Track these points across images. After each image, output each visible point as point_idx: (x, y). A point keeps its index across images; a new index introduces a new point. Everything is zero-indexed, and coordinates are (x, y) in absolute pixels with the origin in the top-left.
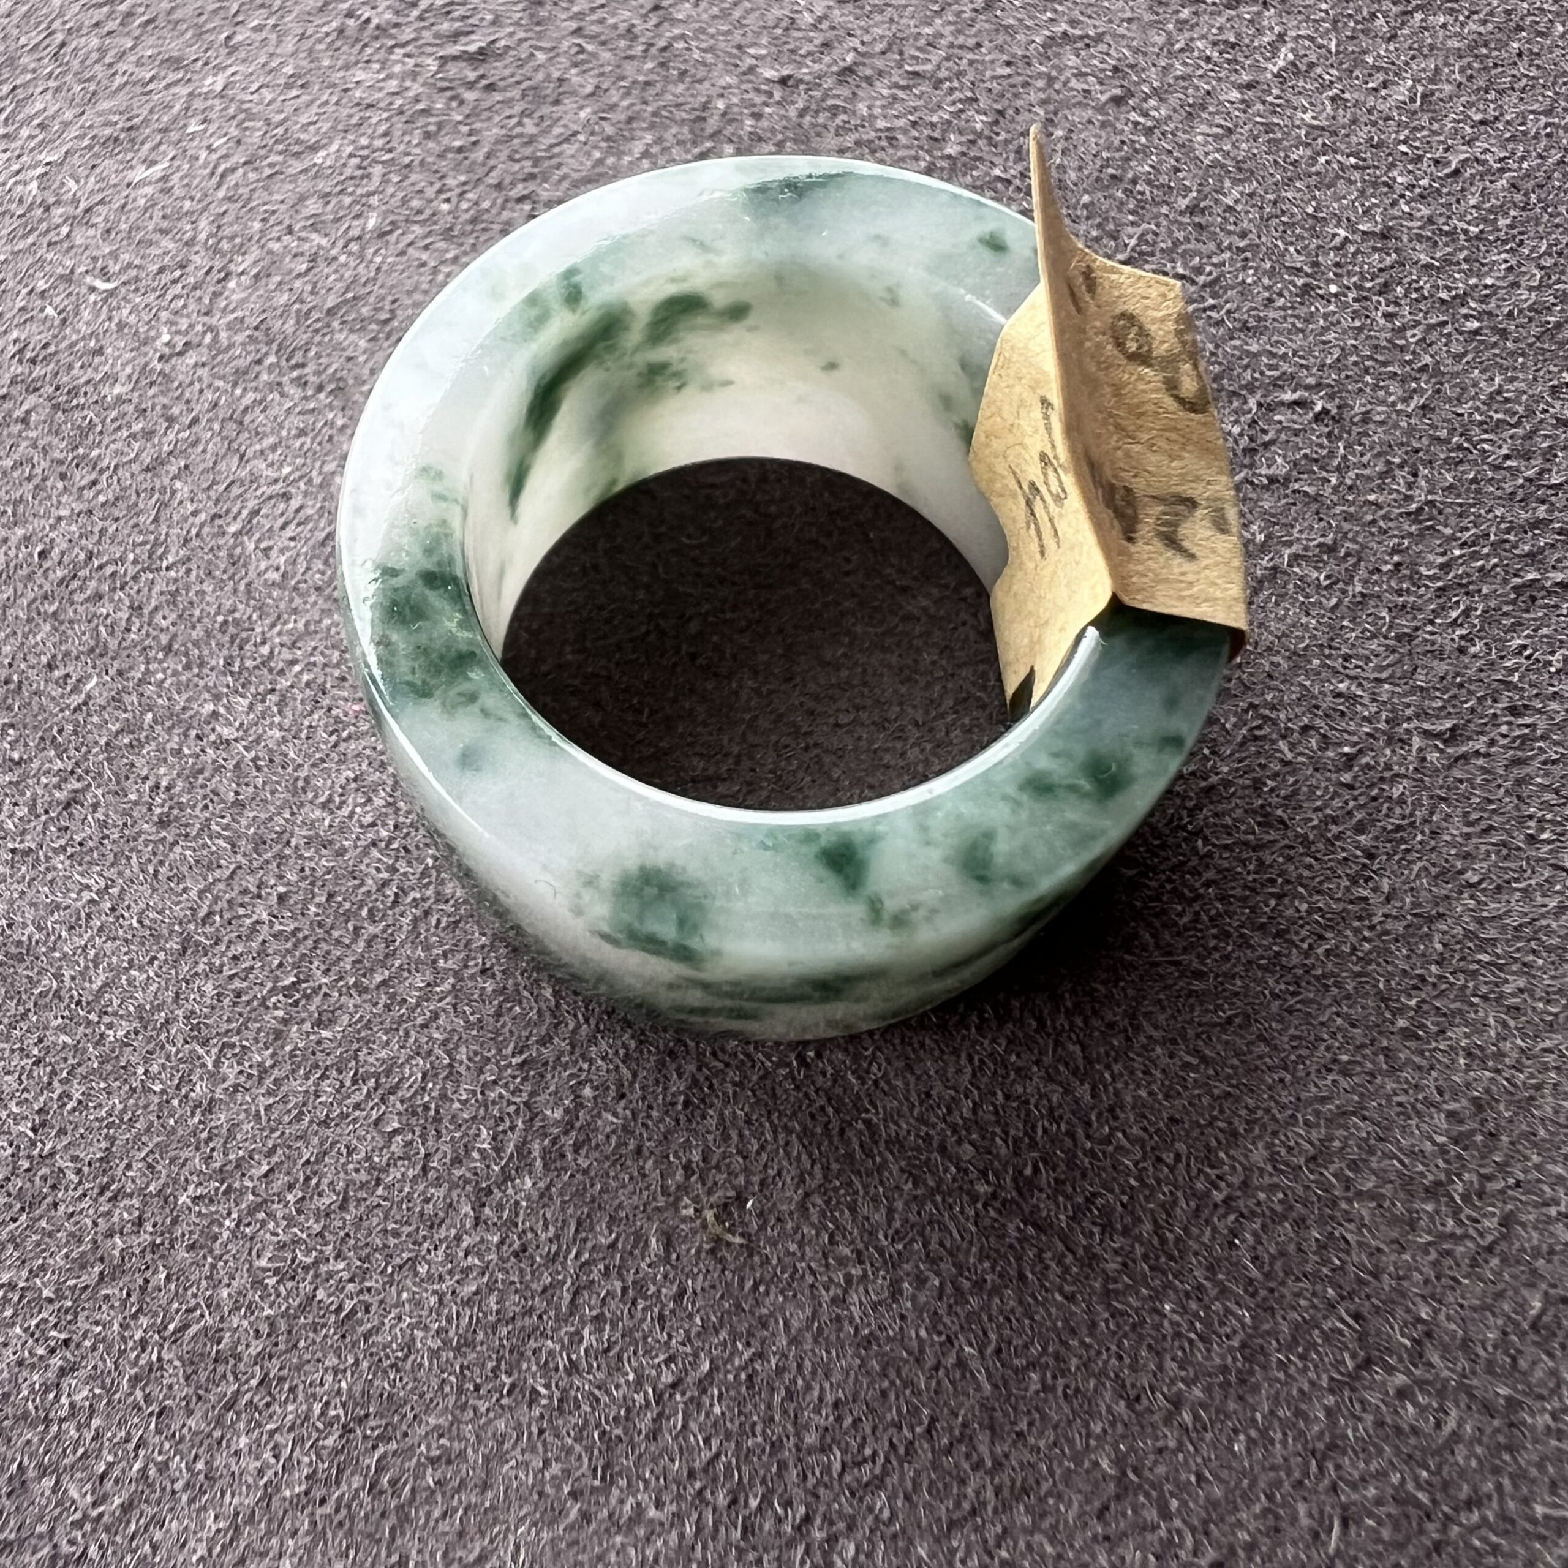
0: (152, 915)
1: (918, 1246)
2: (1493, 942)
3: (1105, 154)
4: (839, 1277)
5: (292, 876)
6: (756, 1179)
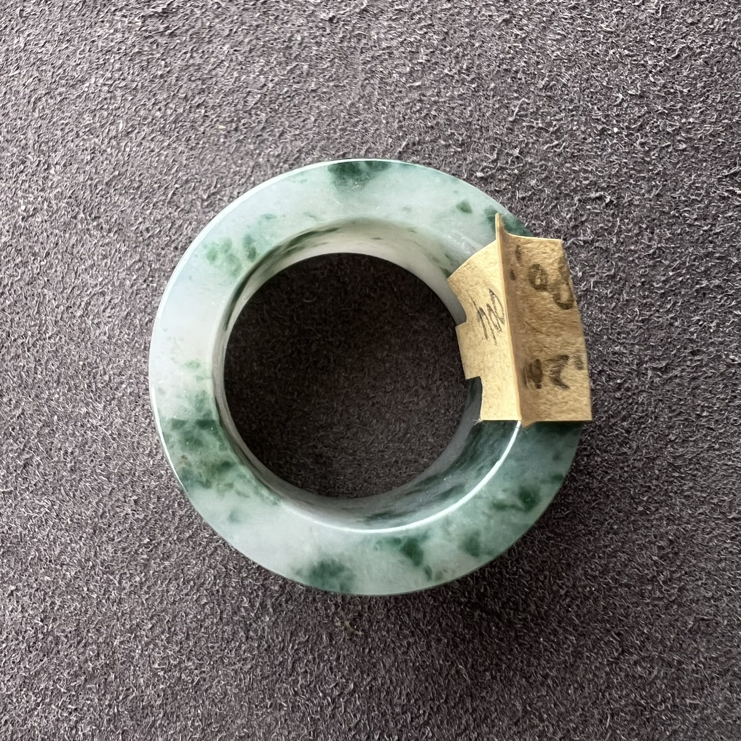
0: (77, 516)
1: (437, 627)
2: (679, 467)
4: (405, 643)
5: (139, 491)
6: (366, 606)
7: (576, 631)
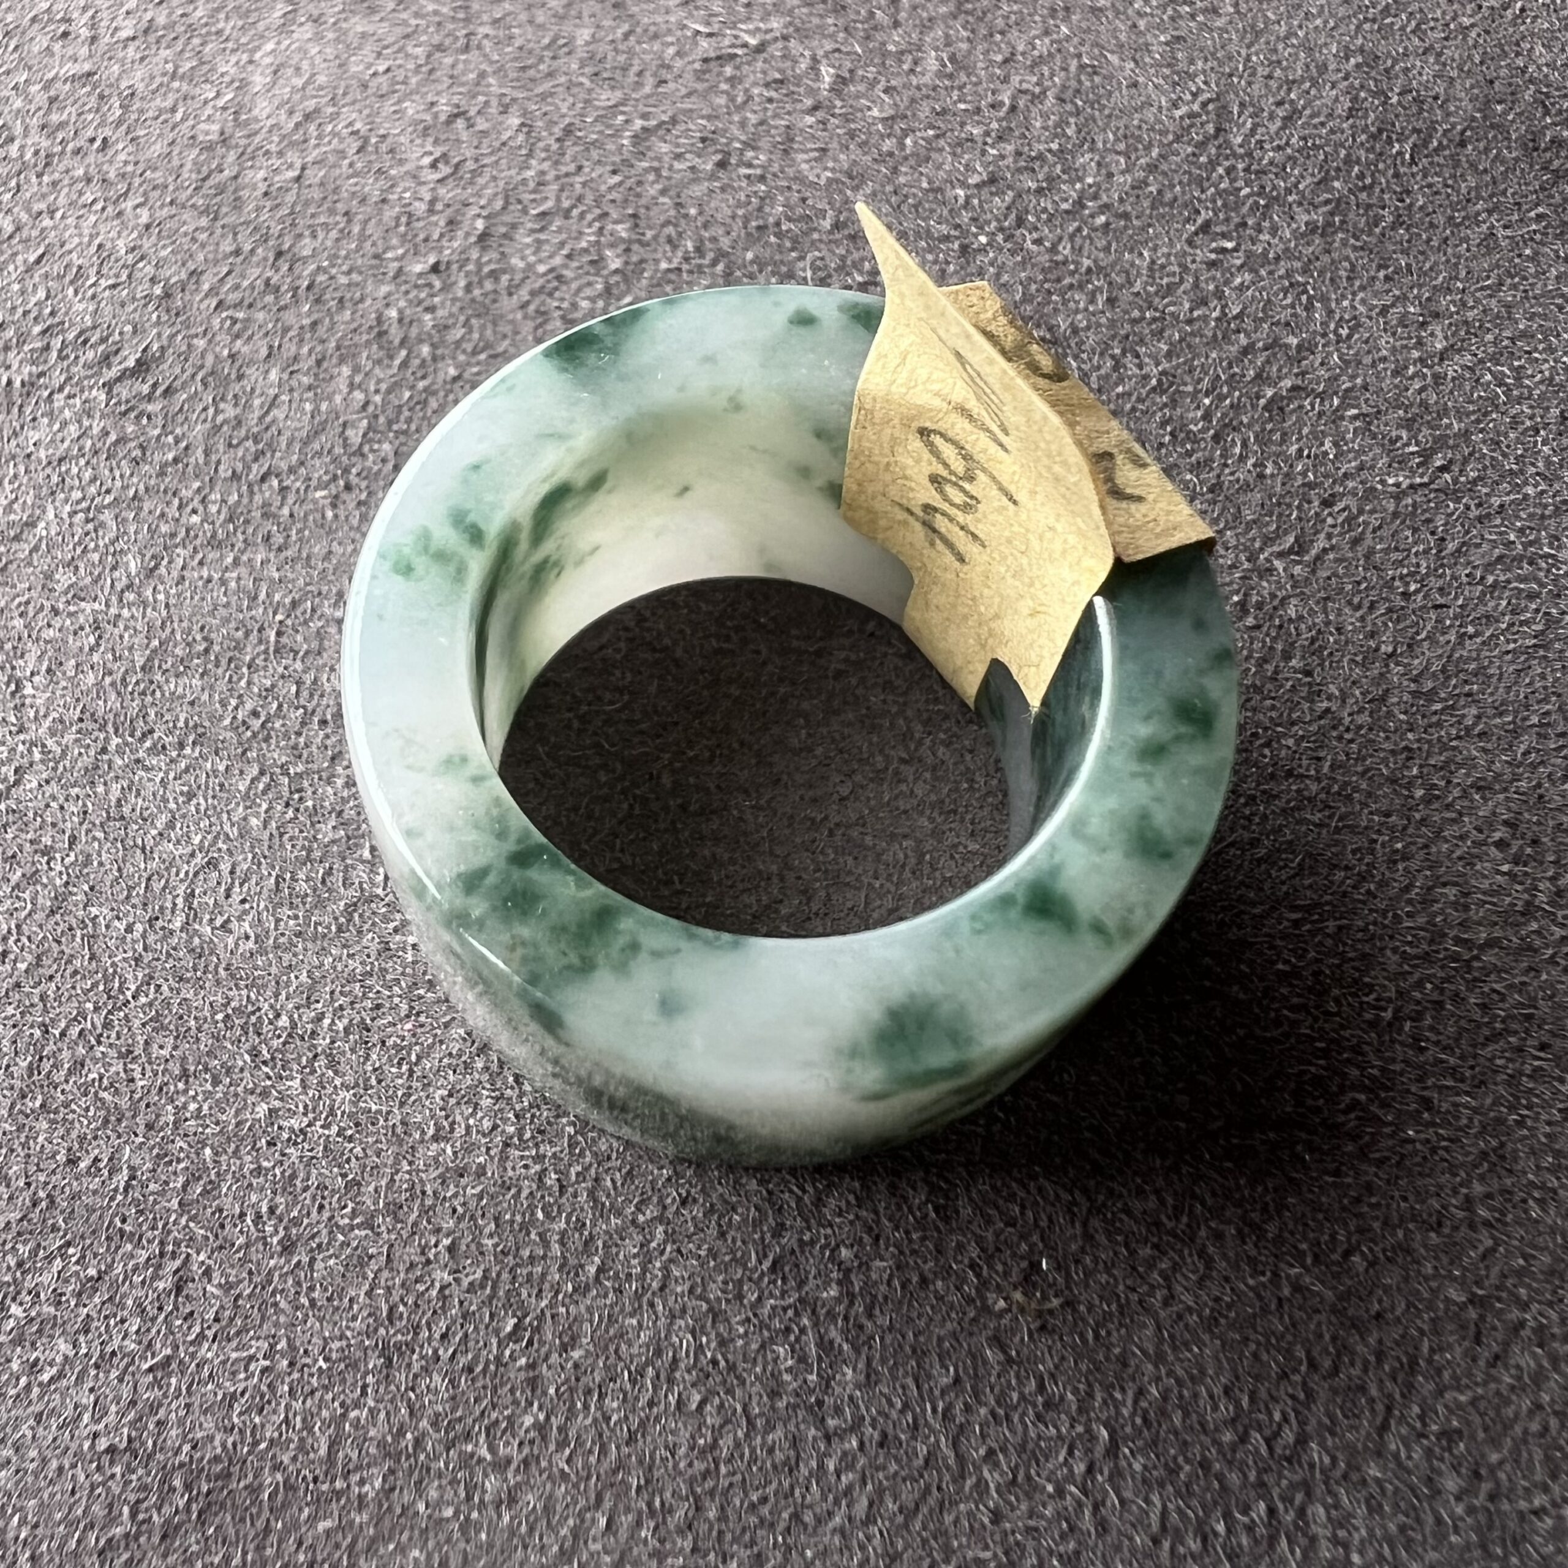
3: (740, 212)
5: (449, 1224)
7: (1462, 1081)
